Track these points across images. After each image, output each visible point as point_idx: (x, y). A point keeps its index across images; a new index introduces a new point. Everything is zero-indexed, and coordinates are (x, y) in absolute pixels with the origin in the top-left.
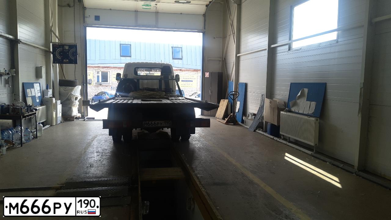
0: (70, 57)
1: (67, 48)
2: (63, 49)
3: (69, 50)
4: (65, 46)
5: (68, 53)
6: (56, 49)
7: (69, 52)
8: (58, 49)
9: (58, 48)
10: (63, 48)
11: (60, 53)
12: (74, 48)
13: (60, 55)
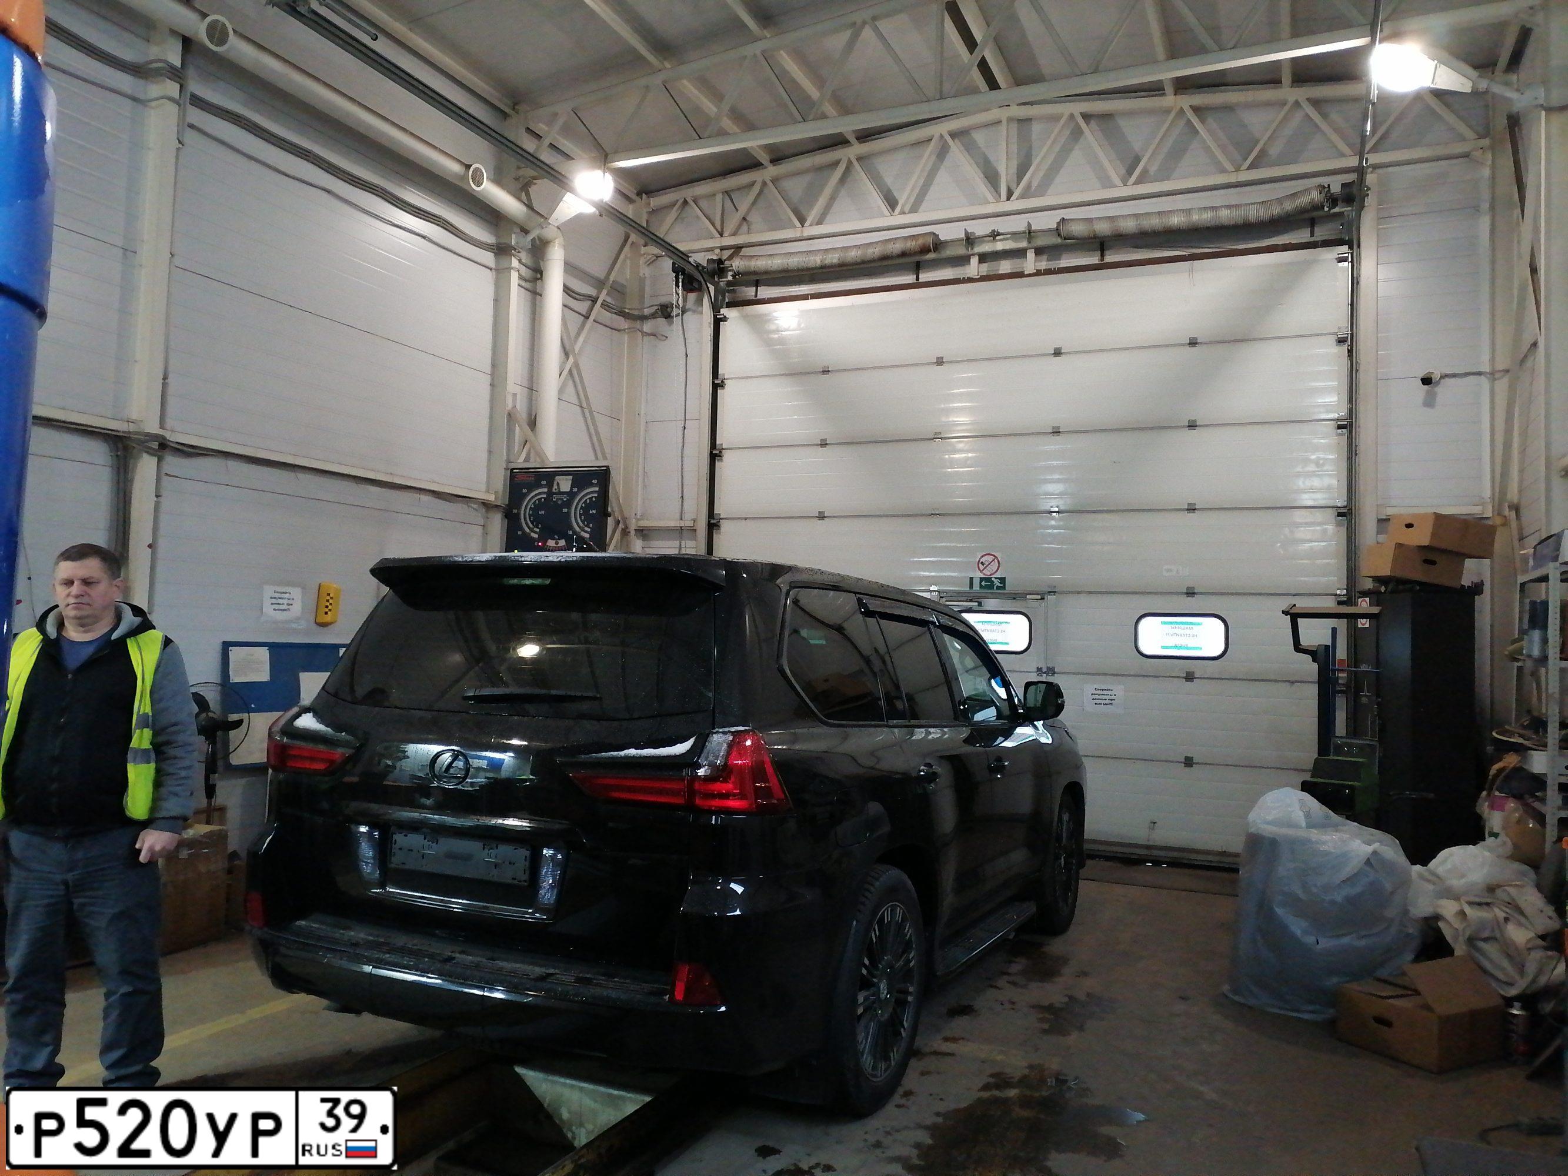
0: (571, 528)
1: (565, 484)
2: (550, 494)
3: (571, 495)
4: (557, 478)
5: (565, 510)
6: (525, 491)
7: (569, 508)
8: (530, 492)
9: (531, 487)
10: (550, 485)
11: (536, 508)
12: (592, 485)
13: (536, 520)
